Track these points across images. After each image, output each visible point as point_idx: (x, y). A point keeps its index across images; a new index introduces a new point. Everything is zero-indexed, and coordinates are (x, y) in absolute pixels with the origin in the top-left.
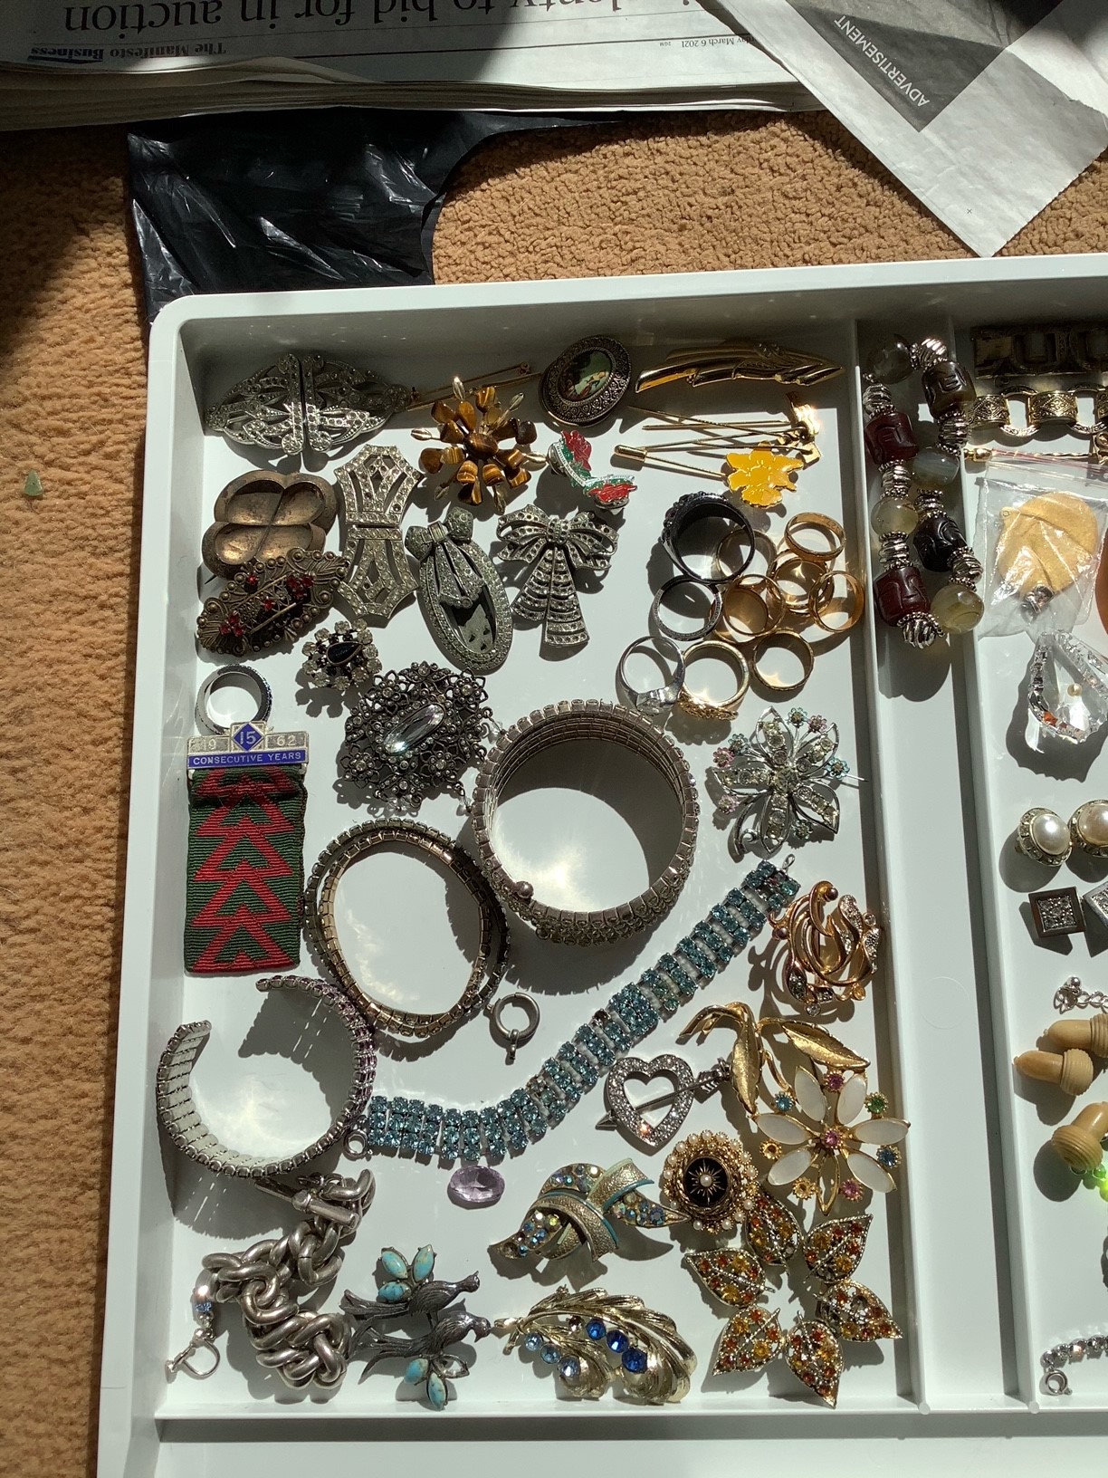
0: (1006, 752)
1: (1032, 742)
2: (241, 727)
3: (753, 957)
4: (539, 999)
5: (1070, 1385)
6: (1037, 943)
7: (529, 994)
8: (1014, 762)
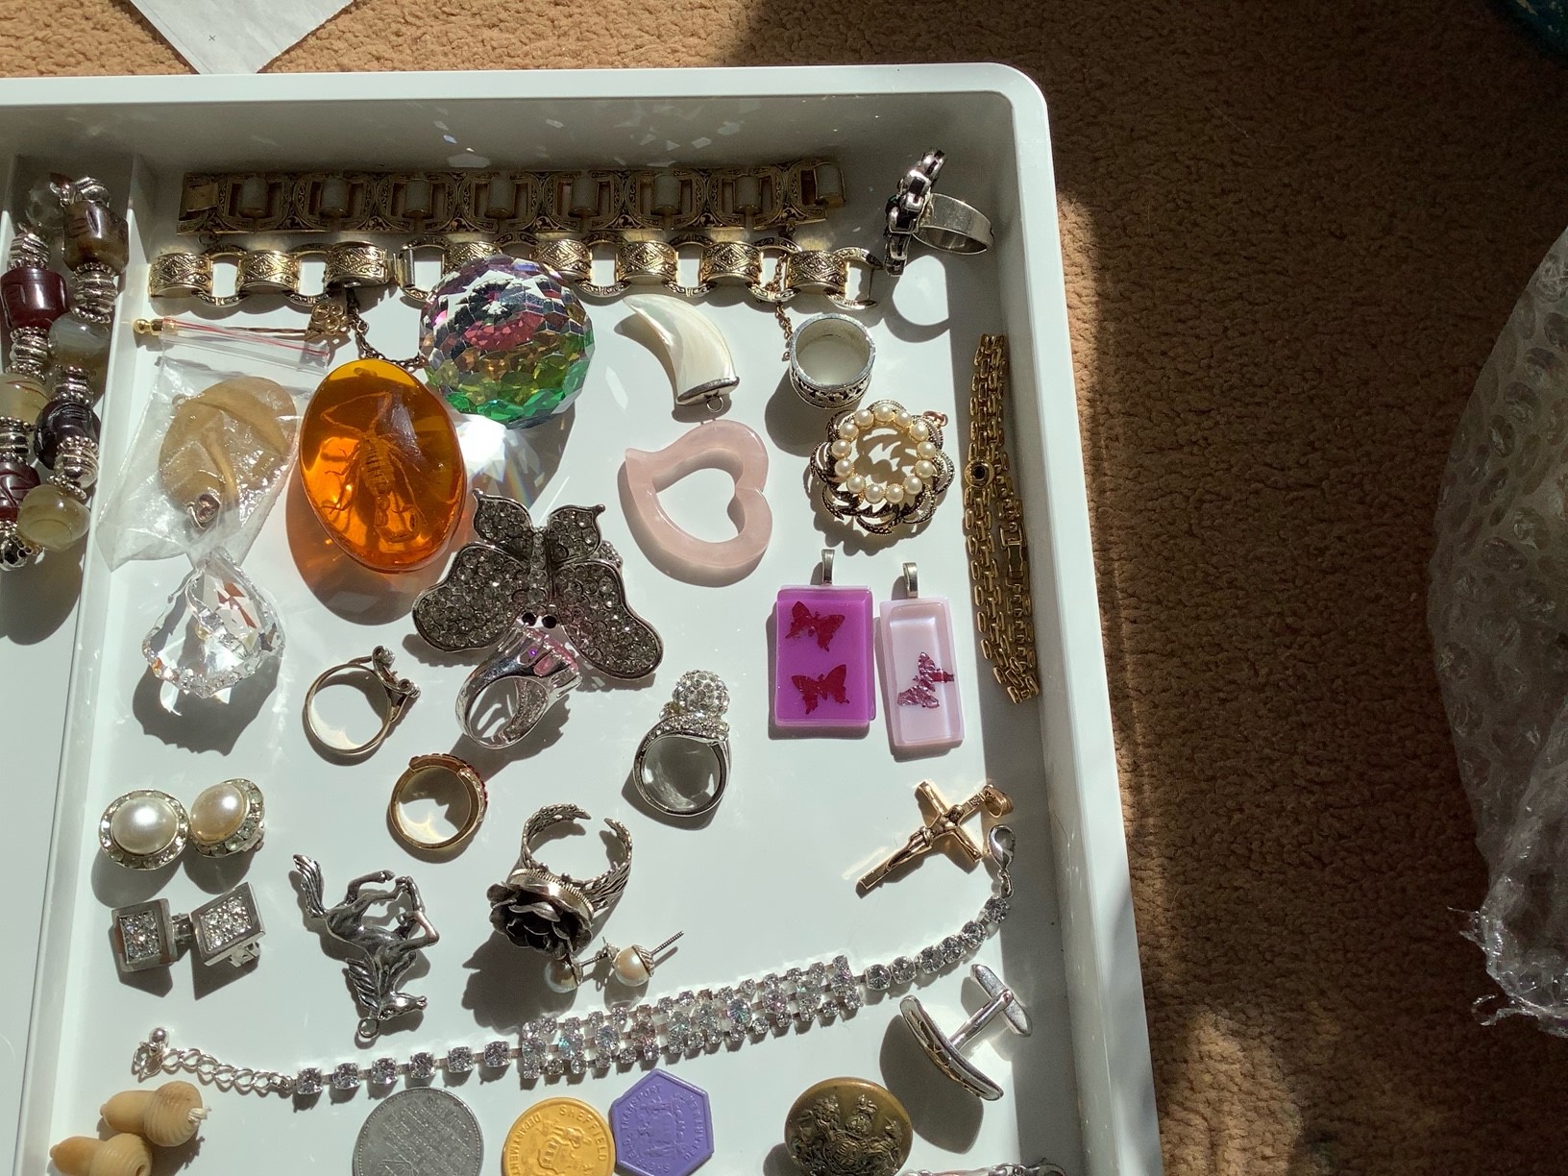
6: (124, 979)
8: (140, 727)
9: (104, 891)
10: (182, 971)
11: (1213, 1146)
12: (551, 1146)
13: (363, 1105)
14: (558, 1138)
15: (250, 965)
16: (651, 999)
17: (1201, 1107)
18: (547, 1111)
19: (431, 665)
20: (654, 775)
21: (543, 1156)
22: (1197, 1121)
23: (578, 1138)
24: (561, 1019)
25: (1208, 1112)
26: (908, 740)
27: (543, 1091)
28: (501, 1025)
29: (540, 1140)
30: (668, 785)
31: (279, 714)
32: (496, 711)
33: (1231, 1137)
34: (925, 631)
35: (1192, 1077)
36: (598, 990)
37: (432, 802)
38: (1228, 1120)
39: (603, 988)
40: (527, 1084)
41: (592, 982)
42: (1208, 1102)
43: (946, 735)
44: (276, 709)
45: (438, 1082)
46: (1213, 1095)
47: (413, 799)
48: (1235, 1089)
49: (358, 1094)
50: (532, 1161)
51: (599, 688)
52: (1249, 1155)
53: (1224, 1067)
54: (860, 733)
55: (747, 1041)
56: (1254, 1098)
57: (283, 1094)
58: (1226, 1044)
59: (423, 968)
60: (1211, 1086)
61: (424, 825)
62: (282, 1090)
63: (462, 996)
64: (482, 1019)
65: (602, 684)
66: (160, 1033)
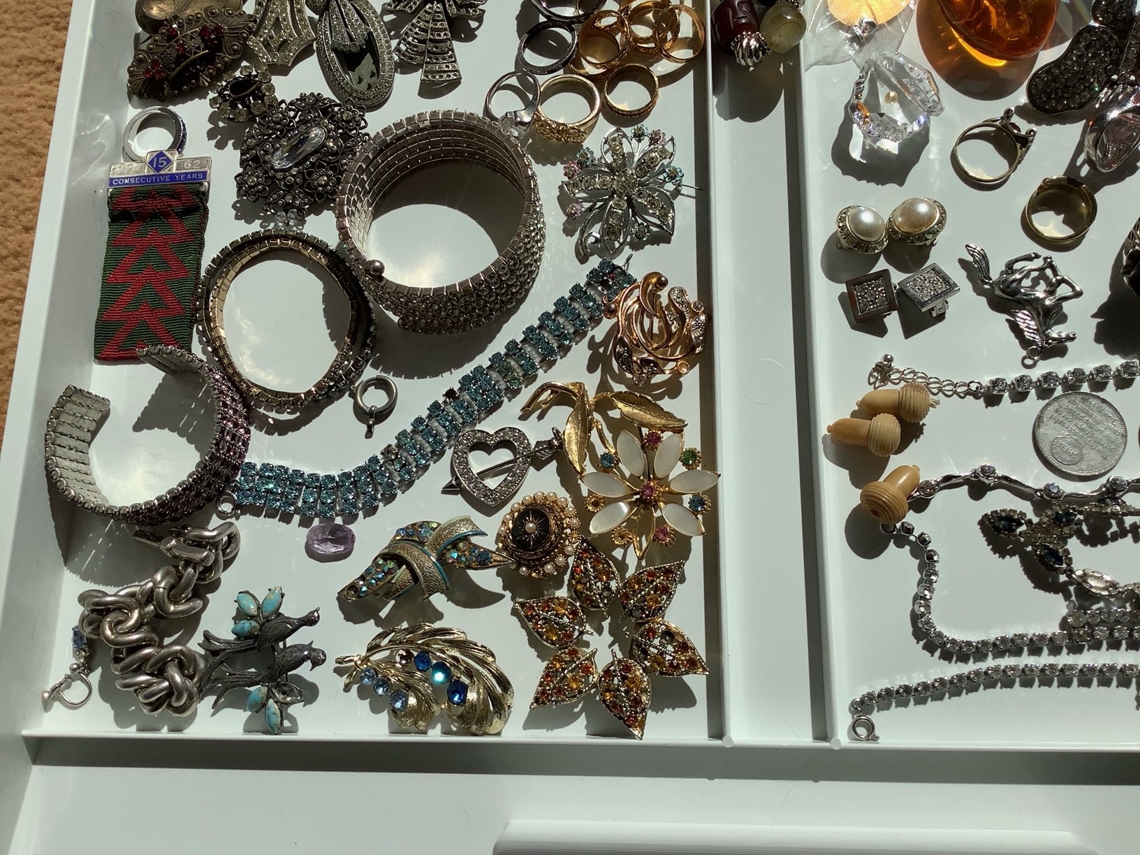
0: (831, 163)
1: (856, 153)
2: (155, 154)
3: (592, 344)
4: (398, 382)
6: (854, 327)
7: (390, 378)
8: (839, 171)
9: (832, 274)
10: (893, 321)
13: (1033, 403)
15: (941, 317)
19: (1036, 124)
28: (1125, 353)
31: (934, 159)
37: (1052, 213)
44: (932, 156)
45: (1085, 388)
47: (1041, 211)
49: (1030, 397)
57: (977, 397)
59: (1063, 319)
61: (1049, 228)
62: (975, 395)
63: (1093, 336)
64: (1111, 350)
66: (889, 357)
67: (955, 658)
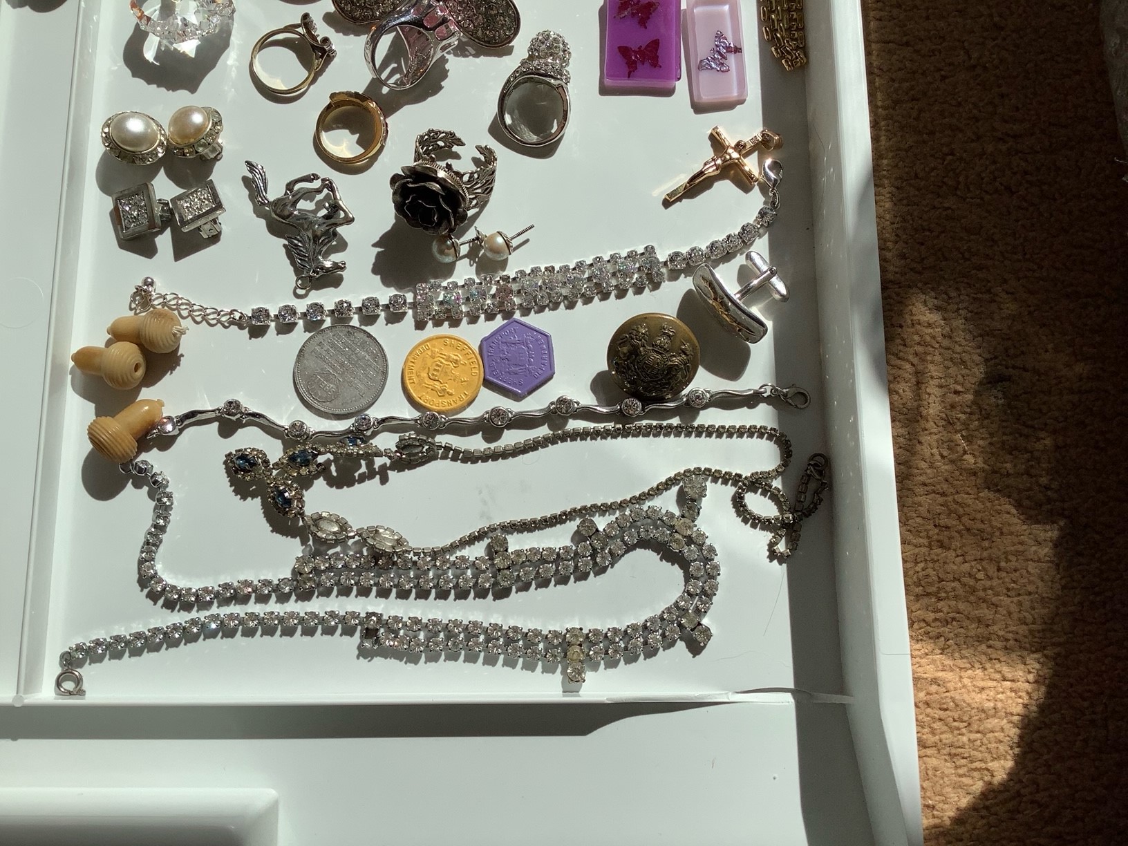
0: (122, 63)
1: (149, 54)
5: (86, 685)
6: (122, 246)
8: (129, 72)
9: (105, 185)
10: (164, 241)
11: (918, 383)
12: (437, 365)
13: (299, 335)
14: (443, 361)
15: (215, 238)
16: (511, 272)
17: (911, 357)
18: (434, 342)
19: (345, 34)
20: (512, 118)
21: (432, 372)
22: (908, 366)
23: (457, 360)
24: (444, 284)
25: (915, 361)
26: (706, 97)
27: (430, 330)
28: (400, 286)
29: (429, 361)
30: (523, 126)
31: (232, 66)
32: (393, 68)
33: (932, 377)
34: (720, 16)
35: (905, 336)
36: (471, 266)
37: (347, 132)
38: (931, 367)
39: (475, 265)
40: (420, 325)
41: (466, 260)
42: (916, 354)
43: (734, 94)
44: (230, 62)
45: (355, 321)
46: (920, 349)
47: (333, 129)
48: (937, 346)
49: (297, 328)
50: (424, 375)
51: (471, 55)
52: (944, 390)
53: (929, 330)
54: (669, 92)
55: (580, 303)
56: (950, 351)
57: (241, 327)
58: (932, 315)
59: (343, 246)
60: (919, 344)
61: (341, 148)
62: (239, 324)
63: (371, 266)
64: (386, 282)
65: (473, 52)
66: (149, 280)
67: (178, 607)
